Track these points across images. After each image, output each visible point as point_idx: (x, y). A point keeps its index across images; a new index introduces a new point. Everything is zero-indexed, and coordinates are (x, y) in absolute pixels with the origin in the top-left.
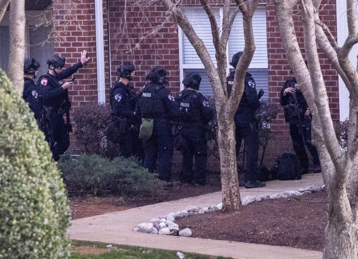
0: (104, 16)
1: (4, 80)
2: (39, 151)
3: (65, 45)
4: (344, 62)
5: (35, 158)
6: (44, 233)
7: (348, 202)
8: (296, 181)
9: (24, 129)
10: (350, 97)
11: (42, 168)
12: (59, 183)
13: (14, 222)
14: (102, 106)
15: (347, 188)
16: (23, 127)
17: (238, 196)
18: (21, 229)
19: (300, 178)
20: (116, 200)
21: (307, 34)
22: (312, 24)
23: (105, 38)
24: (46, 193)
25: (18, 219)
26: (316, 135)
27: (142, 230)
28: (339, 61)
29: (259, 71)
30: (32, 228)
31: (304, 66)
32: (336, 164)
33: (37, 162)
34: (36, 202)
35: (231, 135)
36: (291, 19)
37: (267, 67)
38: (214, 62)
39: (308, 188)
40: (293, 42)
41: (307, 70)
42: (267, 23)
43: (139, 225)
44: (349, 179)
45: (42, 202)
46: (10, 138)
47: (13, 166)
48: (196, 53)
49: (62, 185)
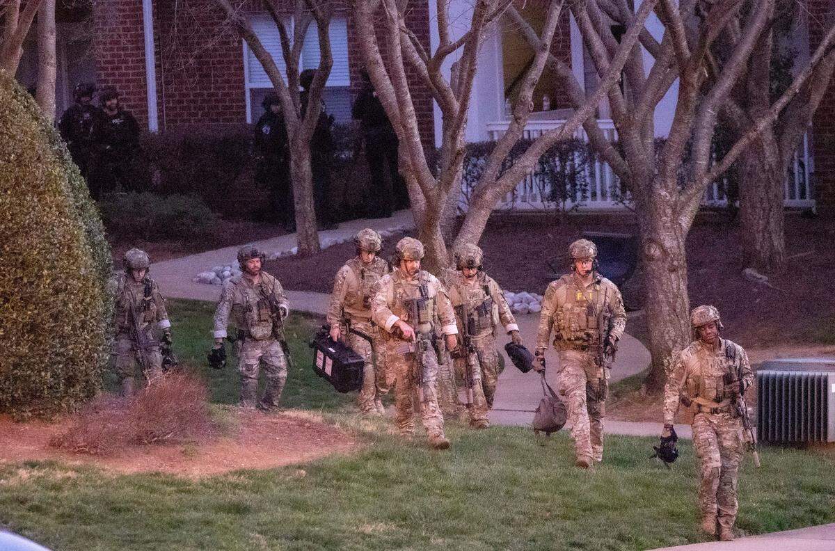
0: (155, 28)
1: (31, 104)
2: (74, 189)
3: (109, 62)
4: (436, 76)
5: (68, 196)
6: (80, 285)
7: (443, 242)
8: (385, 220)
9: (54, 162)
10: (443, 118)
11: (77, 207)
12: (98, 225)
13: (45, 272)
14: (154, 134)
15: (441, 226)
16: (53, 159)
17: (316, 238)
18: (53, 280)
19: (389, 216)
20: (172, 246)
21: (391, 43)
22: (397, 31)
23: (156, 53)
24: (82, 238)
25: (49, 269)
26: (404, 163)
27: (203, 281)
28: (430, 76)
29: (337, 91)
30: (66, 279)
31: (389, 82)
32: (427, 197)
33: (71, 201)
34: (70, 248)
35: (306, 166)
36: (372, 26)
37: (349, 85)
38: (284, 79)
39: (399, 227)
40: (375, 54)
41: (391, 86)
42: (348, 32)
43: (198, 275)
44: (444, 214)
45: (78, 248)
46: (38, 173)
47: (43, 206)
48: (262, 69)
49: (102, 227)
